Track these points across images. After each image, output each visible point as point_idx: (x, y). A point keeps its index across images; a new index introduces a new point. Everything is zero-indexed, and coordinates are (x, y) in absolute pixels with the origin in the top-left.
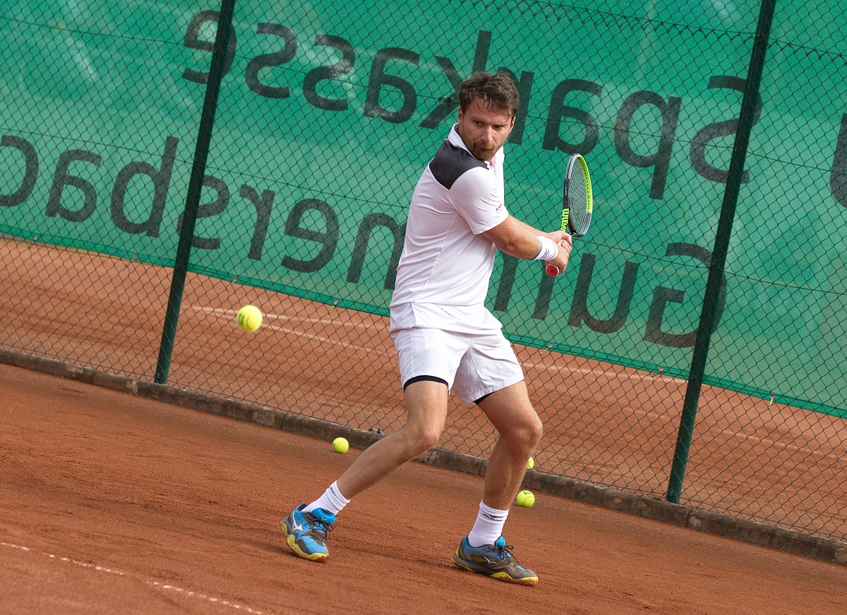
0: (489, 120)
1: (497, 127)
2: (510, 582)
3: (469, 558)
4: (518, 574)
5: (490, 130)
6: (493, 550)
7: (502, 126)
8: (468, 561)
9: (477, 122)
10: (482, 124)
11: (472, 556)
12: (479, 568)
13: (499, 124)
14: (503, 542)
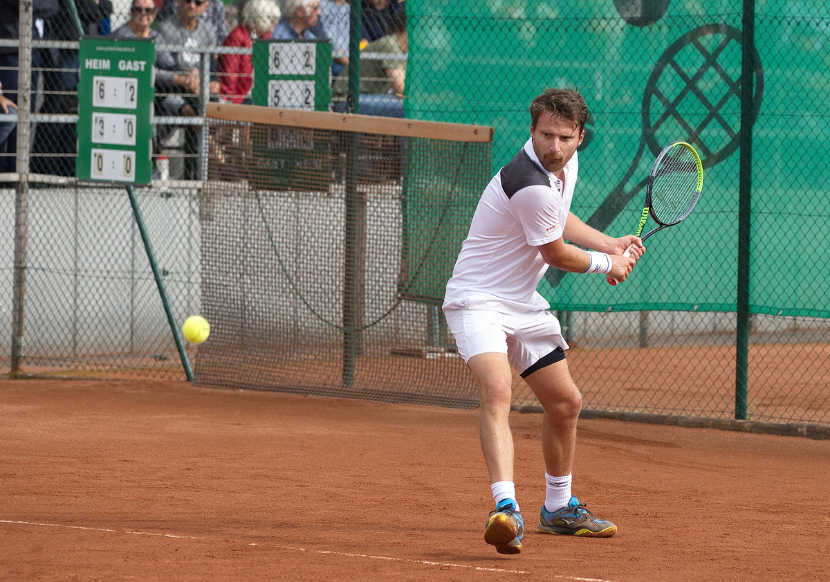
0: (555, 131)
1: (564, 138)
2: (591, 536)
3: (550, 523)
4: (597, 528)
5: (557, 140)
6: (570, 511)
7: (570, 138)
8: (550, 526)
9: (546, 134)
10: (549, 136)
11: (552, 521)
12: (563, 530)
13: (566, 135)
14: (576, 501)
